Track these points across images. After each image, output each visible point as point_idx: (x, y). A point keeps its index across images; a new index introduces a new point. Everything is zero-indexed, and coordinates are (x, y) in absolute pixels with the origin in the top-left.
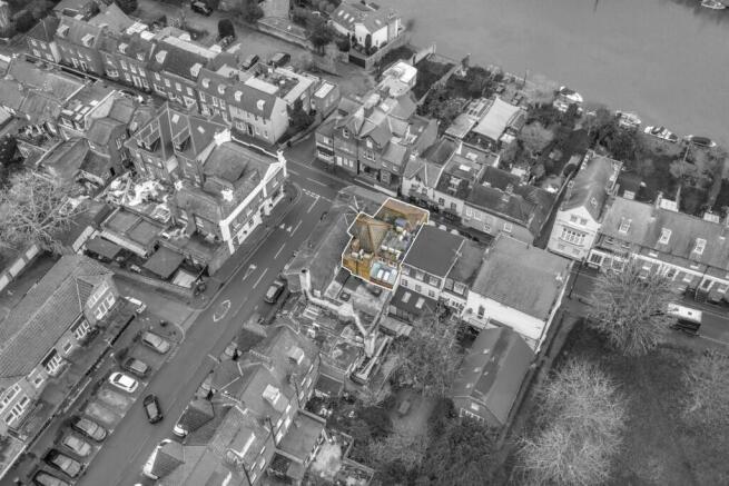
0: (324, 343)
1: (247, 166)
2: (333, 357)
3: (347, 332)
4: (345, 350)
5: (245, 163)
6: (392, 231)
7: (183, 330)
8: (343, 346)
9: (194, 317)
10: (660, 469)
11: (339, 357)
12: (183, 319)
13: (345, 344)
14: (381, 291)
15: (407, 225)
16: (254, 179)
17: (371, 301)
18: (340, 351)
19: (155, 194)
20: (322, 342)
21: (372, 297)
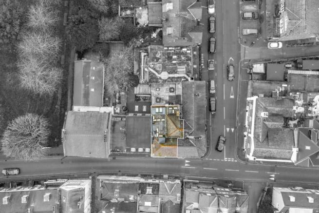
0: (167, 56)
1: (268, 142)
2: (159, 52)
3: (160, 68)
4: (156, 58)
5: (270, 144)
6: (165, 133)
7: (243, 46)
8: (158, 59)
9: (242, 55)
10: (8, 80)
11: (156, 53)
12: (246, 52)
13: (157, 61)
14: (157, 102)
15: (158, 140)
16: (259, 136)
17: (159, 94)
18: (158, 56)
19: (310, 108)
20: (168, 57)
21: (159, 96)
